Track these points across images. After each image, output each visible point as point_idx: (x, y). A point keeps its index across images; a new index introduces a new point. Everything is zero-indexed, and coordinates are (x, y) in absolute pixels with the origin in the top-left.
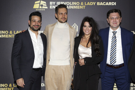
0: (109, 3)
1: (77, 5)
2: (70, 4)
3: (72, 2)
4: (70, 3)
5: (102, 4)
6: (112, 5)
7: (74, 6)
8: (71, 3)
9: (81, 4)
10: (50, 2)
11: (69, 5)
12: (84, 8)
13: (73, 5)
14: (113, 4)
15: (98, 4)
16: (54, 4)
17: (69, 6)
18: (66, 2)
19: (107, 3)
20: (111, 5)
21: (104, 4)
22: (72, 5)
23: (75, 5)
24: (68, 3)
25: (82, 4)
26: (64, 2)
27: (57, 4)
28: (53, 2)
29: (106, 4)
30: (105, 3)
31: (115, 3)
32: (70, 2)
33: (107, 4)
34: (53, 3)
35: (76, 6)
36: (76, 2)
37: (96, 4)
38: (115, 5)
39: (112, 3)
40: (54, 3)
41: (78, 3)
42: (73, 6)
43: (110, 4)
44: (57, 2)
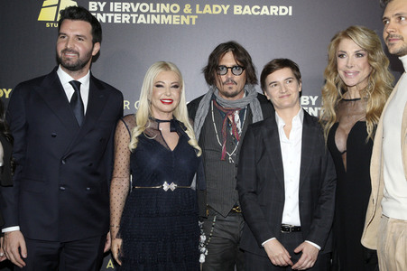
0: (272, 8)
1: (171, 13)
2: (152, 11)
3: (158, 5)
4: (150, 7)
5: (248, 10)
6: (281, 14)
7: (163, 16)
8: (155, 8)
9: (185, 11)
10: (91, 3)
11: (149, 12)
12: (194, 23)
13: (160, 14)
14: (284, 11)
15: (238, 10)
16: (102, 10)
17: (148, 16)
18: (138, 4)
19: (265, 7)
20: (276, 14)
21: (256, 10)
22: (156, 14)
23: (165, 13)
24: (144, 8)
25: (187, 9)
26: (132, 4)
27: (111, 10)
28: (99, 3)
29: (260, 10)
30: (259, 8)
31: (290, 8)
32: (151, 5)
33: (265, 11)
34: (98, 6)
35: (170, 17)
36: (168, 5)
37: (231, 10)
38: (290, 14)
39: (281, 8)
40: (102, 6)
41: (175, 8)
42: (158, 16)
43: (274, 10)
44: (112, 4)
